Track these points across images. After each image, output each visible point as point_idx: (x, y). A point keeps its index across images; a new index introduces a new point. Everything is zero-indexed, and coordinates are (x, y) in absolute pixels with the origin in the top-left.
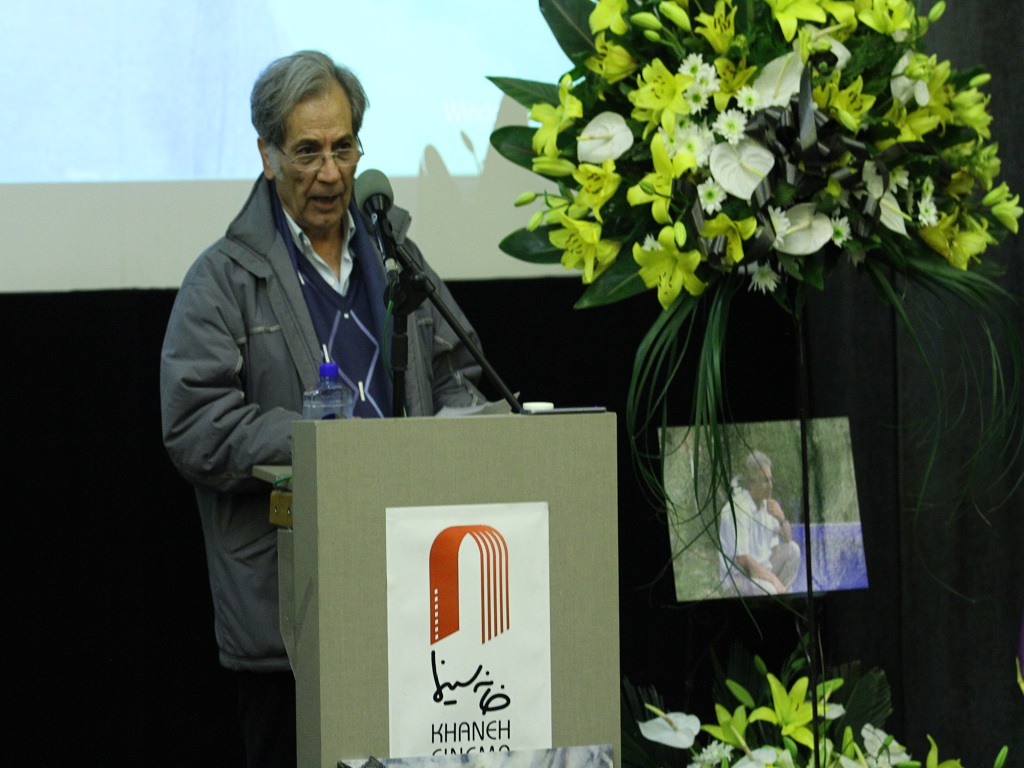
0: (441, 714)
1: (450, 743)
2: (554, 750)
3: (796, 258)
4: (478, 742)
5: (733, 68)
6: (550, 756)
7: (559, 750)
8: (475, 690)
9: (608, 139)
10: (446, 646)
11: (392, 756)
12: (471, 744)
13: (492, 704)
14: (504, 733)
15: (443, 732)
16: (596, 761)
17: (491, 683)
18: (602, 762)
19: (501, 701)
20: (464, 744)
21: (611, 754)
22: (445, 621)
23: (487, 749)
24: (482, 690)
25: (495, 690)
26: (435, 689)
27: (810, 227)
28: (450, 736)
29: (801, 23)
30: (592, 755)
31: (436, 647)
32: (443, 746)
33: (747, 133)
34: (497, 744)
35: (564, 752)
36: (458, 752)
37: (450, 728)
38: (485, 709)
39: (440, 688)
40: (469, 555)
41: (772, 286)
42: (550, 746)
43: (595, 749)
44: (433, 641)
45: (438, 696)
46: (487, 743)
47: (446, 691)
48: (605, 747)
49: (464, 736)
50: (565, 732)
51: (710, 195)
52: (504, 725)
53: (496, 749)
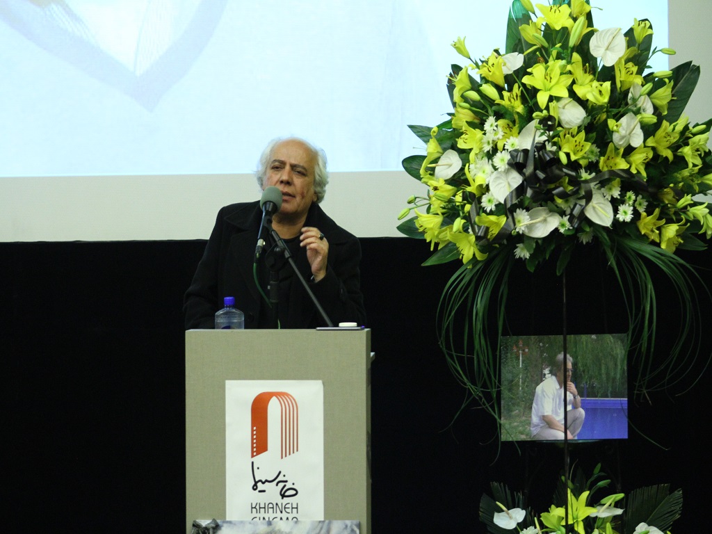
0: (256, 497)
1: (262, 514)
2: (324, 522)
3: (536, 240)
4: (279, 515)
5: (511, 125)
6: (321, 524)
7: (327, 521)
8: (277, 485)
9: (450, 166)
10: (260, 459)
11: (227, 519)
12: (275, 515)
13: (287, 494)
14: (295, 510)
15: (258, 507)
16: (349, 530)
17: (286, 481)
18: (353, 530)
19: (293, 492)
20: (270, 515)
21: (359, 526)
22: (260, 445)
23: (284, 519)
24: (281, 485)
25: (289, 485)
26: (253, 483)
27: (545, 220)
28: (262, 510)
29: (551, 99)
30: (347, 526)
31: (254, 459)
32: (258, 515)
33: (509, 164)
34: (290, 516)
35: (330, 523)
36: (267, 519)
37: (262, 506)
38: (283, 496)
39: (256, 483)
40: (274, 408)
41: (527, 256)
42: (323, 519)
43: (348, 522)
44: (253, 456)
45: (255, 487)
46: (284, 515)
47: (259, 484)
48: (356, 522)
49: (271, 510)
50: (331, 511)
51: (489, 201)
52: (295, 506)
53: (290, 519)
